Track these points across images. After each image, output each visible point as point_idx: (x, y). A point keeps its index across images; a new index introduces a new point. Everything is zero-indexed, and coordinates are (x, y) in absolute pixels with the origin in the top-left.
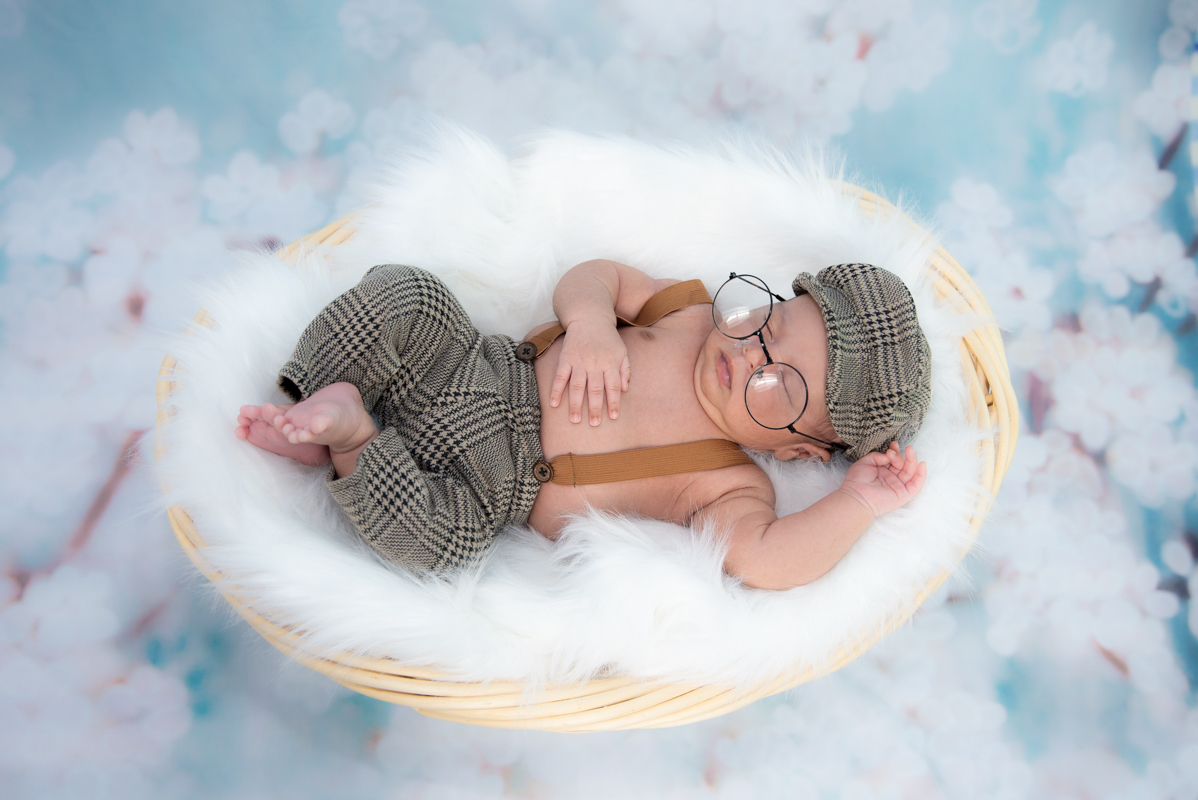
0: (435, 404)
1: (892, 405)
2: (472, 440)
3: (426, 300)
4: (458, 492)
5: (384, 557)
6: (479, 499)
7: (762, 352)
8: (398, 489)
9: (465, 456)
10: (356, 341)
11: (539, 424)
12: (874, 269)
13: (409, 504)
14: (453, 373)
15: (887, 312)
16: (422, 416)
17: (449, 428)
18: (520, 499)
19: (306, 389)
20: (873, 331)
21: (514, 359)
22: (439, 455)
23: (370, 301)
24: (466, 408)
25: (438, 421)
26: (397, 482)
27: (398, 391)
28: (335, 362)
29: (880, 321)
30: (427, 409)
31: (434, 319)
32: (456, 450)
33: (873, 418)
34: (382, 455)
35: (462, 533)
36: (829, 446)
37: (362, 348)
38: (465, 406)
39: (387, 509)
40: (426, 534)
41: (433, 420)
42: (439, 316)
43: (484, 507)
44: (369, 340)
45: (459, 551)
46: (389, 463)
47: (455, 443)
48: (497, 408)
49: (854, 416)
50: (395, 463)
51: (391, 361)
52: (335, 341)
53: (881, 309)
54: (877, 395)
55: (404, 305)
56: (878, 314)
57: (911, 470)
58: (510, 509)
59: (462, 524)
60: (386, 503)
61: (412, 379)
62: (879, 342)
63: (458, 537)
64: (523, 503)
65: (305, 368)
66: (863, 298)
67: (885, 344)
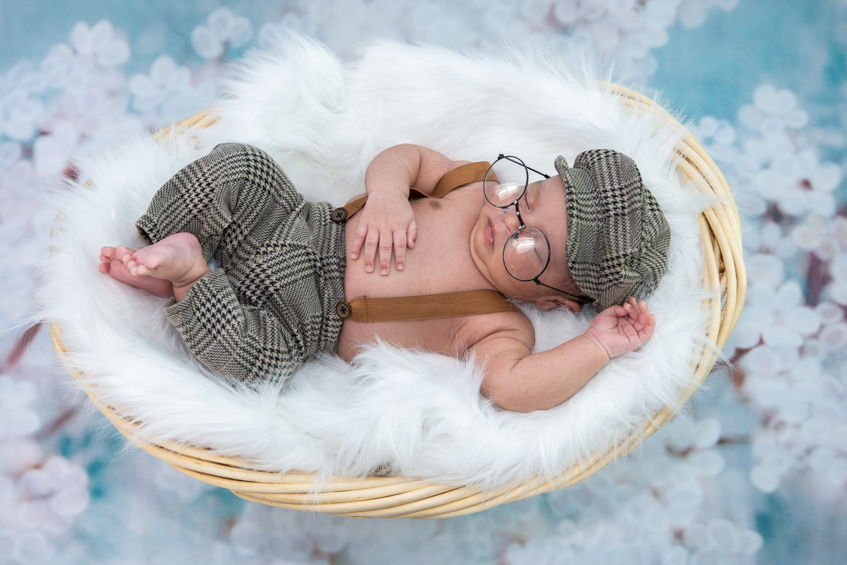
0: (258, 253)
1: (620, 265)
2: (284, 282)
3: (252, 170)
4: (267, 321)
5: (206, 368)
6: (289, 329)
7: (517, 219)
8: (219, 316)
9: (278, 294)
10: (196, 201)
11: (344, 272)
12: (615, 154)
13: (226, 328)
14: (275, 229)
15: (621, 189)
16: (248, 262)
17: (267, 272)
18: (326, 331)
19: (155, 236)
20: (607, 204)
21: (329, 220)
22: (258, 292)
23: (208, 170)
24: (282, 257)
25: (259, 266)
26: (219, 311)
27: (231, 242)
28: (180, 216)
29: (614, 196)
30: (253, 256)
31: (259, 185)
32: (272, 289)
33: (607, 276)
34: (209, 289)
35: (268, 353)
36: (577, 299)
37: (200, 206)
38: (281, 255)
39: (210, 331)
40: (238, 351)
41: (255, 265)
42: (263, 184)
43: (294, 335)
44: (206, 201)
45: (265, 367)
46: (214, 296)
47: (270, 283)
48: (307, 258)
49: (593, 274)
50: (219, 296)
51: (222, 217)
52: (181, 201)
53: (616, 187)
54: (609, 256)
55: (234, 174)
56: (613, 190)
57: (643, 320)
58: (320, 339)
59: (269, 346)
60: (209, 326)
61: (241, 233)
62: (612, 213)
63: (265, 356)
64: (329, 335)
65: (155, 221)
66: (603, 178)
67: (616, 215)
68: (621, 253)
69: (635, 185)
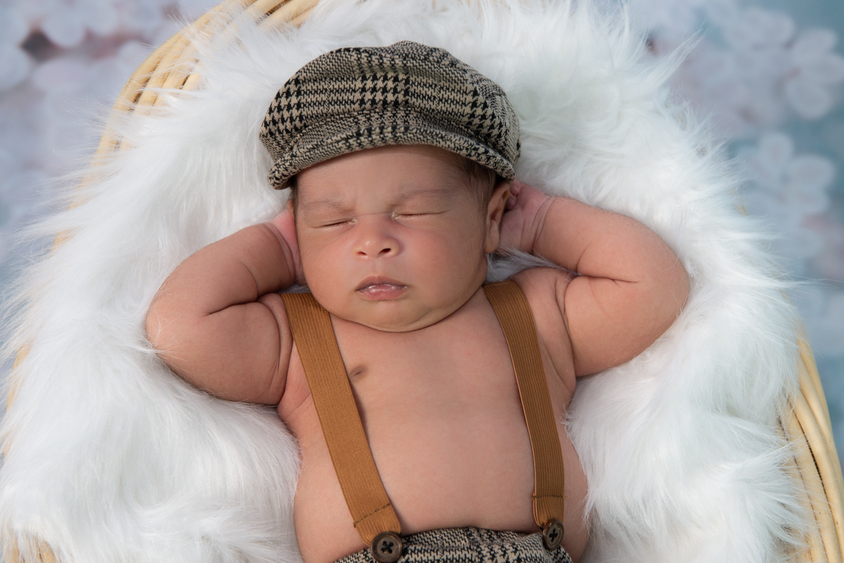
20: (384, 102)
29: (374, 90)
53: (358, 85)
54: (466, 120)
56: (363, 90)
62: (401, 98)
66: (340, 102)
67: (406, 92)
68: (470, 98)
69: (364, 60)
